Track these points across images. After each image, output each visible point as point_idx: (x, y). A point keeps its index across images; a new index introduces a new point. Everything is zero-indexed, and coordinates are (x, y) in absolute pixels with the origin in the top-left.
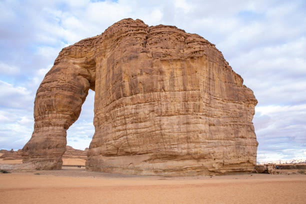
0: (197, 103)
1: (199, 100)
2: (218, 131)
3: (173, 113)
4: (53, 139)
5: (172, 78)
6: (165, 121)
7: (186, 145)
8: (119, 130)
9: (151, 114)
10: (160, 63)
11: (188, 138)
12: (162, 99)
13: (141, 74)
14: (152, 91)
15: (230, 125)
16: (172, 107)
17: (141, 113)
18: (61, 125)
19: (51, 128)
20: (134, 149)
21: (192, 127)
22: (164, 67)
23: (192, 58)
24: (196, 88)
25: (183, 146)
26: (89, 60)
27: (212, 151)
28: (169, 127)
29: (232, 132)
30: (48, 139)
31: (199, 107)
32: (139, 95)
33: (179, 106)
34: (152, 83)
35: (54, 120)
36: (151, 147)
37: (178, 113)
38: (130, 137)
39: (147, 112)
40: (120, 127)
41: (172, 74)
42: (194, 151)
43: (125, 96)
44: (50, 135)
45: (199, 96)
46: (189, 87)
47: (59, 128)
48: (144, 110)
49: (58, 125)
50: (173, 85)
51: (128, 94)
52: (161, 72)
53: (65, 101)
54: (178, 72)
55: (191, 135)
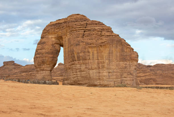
0: (103, 64)
1: (104, 63)
2: (113, 75)
3: (94, 69)
4: (46, 77)
5: (93, 54)
6: (91, 72)
7: (99, 81)
8: (75, 75)
9: (86, 69)
10: (88, 48)
11: (99, 79)
12: (90, 63)
13: (81, 53)
14: (85, 60)
15: (119, 72)
16: (93, 66)
17: (82, 68)
18: (49, 71)
19: (44, 72)
20: (81, 82)
21: (101, 74)
22: (90, 50)
23: (101, 46)
24: (102, 59)
25: (98, 81)
26: (59, 36)
27: (109, 83)
28: (92, 74)
29: (120, 75)
30: (44, 78)
31: (104, 66)
32: (81, 61)
33: (96, 66)
34: (85, 57)
35: (45, 68)
36: (87, 81)
37: (96, 69)
38: (79, 77)
39: (84, 68)
40: (75, 73)
41: (93, 53)
42: (102, 83)
43: (75, 61)
44: (44, 75)
45: (104, 62)
46: (99, 58)
47: (48, 72)
48: (83, 67)
49: (47, 70)
50: (93, 58)
51: (77, 60)
52: (89, 52)
53: (50, 59)
54: (95, 52)
55: (100, 77)
